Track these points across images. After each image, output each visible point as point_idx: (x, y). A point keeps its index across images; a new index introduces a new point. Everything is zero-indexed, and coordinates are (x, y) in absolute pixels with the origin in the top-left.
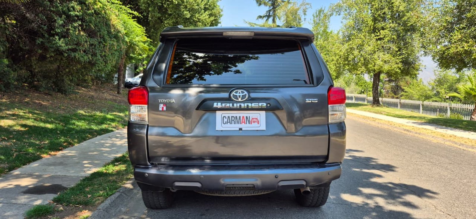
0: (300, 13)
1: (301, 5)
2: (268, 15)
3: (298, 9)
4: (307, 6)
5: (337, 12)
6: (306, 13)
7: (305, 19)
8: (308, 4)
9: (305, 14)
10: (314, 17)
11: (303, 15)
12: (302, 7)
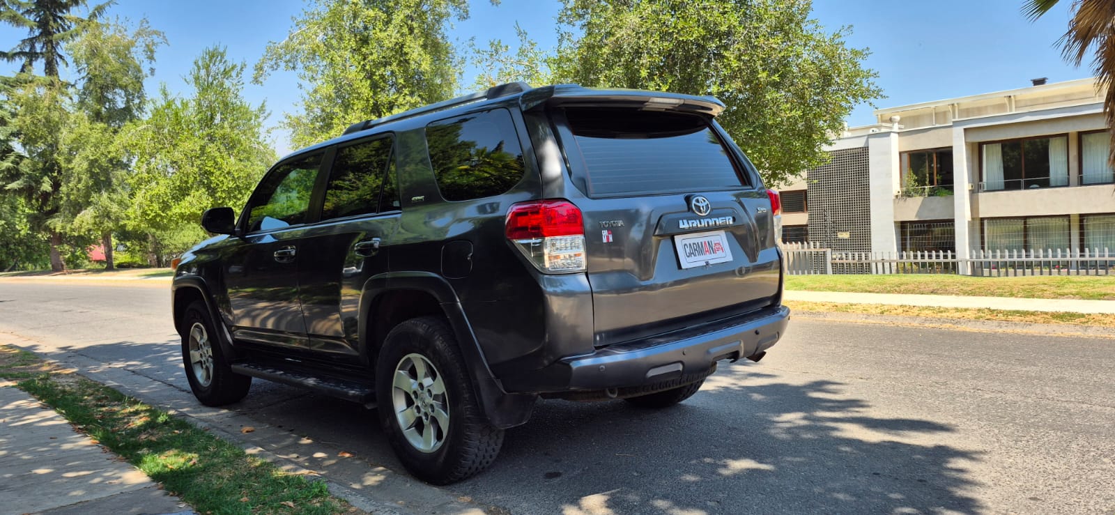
0: (138, 55)
1: (139, 34)
2: (27, 50)
3: (132, 44)
4: (156, 39)
5: (286, 62)
6: (155, 56)
7: (152, 70)
8: (155, 32)
9: (151, 58)
10: (198, 67)
11: (146, 62)
12: (141, 39)
